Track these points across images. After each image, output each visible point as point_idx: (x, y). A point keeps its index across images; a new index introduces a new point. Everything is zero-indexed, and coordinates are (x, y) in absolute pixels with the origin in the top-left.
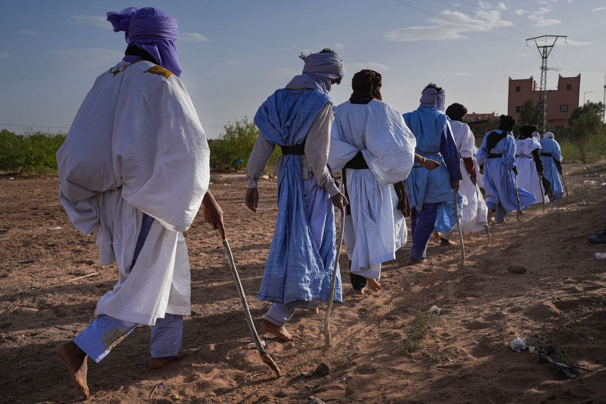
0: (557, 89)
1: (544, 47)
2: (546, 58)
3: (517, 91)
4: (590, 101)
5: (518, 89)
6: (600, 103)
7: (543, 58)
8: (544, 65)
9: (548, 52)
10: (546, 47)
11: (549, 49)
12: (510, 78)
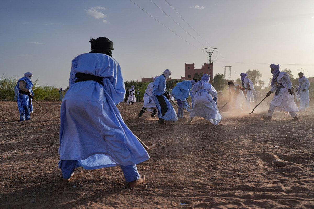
0: (202, 68)
1: (209, 52)
2: (210, 56)
3: (188, 69)
4: (219, 74)
5: (189, 68)
6: (222, 75)
7: (209, 56)
8: (210, 59)
9: (211, 55)
10: (210, 52)
11: (211, 53)
12: (185, 63)
